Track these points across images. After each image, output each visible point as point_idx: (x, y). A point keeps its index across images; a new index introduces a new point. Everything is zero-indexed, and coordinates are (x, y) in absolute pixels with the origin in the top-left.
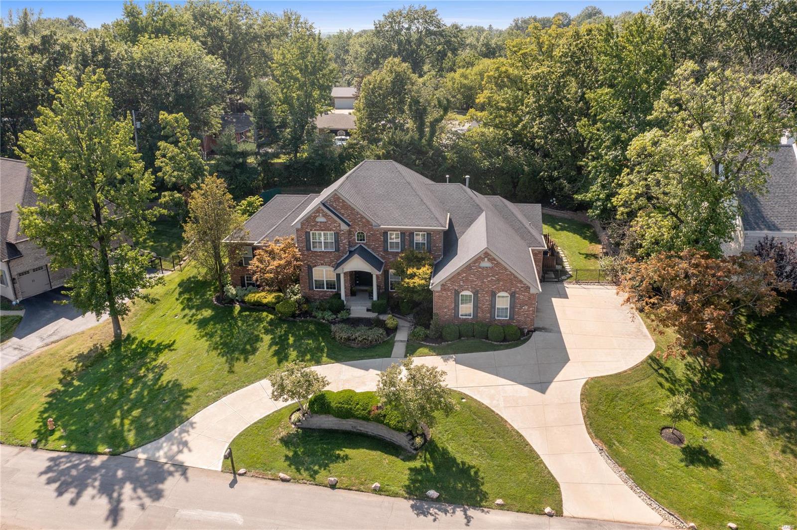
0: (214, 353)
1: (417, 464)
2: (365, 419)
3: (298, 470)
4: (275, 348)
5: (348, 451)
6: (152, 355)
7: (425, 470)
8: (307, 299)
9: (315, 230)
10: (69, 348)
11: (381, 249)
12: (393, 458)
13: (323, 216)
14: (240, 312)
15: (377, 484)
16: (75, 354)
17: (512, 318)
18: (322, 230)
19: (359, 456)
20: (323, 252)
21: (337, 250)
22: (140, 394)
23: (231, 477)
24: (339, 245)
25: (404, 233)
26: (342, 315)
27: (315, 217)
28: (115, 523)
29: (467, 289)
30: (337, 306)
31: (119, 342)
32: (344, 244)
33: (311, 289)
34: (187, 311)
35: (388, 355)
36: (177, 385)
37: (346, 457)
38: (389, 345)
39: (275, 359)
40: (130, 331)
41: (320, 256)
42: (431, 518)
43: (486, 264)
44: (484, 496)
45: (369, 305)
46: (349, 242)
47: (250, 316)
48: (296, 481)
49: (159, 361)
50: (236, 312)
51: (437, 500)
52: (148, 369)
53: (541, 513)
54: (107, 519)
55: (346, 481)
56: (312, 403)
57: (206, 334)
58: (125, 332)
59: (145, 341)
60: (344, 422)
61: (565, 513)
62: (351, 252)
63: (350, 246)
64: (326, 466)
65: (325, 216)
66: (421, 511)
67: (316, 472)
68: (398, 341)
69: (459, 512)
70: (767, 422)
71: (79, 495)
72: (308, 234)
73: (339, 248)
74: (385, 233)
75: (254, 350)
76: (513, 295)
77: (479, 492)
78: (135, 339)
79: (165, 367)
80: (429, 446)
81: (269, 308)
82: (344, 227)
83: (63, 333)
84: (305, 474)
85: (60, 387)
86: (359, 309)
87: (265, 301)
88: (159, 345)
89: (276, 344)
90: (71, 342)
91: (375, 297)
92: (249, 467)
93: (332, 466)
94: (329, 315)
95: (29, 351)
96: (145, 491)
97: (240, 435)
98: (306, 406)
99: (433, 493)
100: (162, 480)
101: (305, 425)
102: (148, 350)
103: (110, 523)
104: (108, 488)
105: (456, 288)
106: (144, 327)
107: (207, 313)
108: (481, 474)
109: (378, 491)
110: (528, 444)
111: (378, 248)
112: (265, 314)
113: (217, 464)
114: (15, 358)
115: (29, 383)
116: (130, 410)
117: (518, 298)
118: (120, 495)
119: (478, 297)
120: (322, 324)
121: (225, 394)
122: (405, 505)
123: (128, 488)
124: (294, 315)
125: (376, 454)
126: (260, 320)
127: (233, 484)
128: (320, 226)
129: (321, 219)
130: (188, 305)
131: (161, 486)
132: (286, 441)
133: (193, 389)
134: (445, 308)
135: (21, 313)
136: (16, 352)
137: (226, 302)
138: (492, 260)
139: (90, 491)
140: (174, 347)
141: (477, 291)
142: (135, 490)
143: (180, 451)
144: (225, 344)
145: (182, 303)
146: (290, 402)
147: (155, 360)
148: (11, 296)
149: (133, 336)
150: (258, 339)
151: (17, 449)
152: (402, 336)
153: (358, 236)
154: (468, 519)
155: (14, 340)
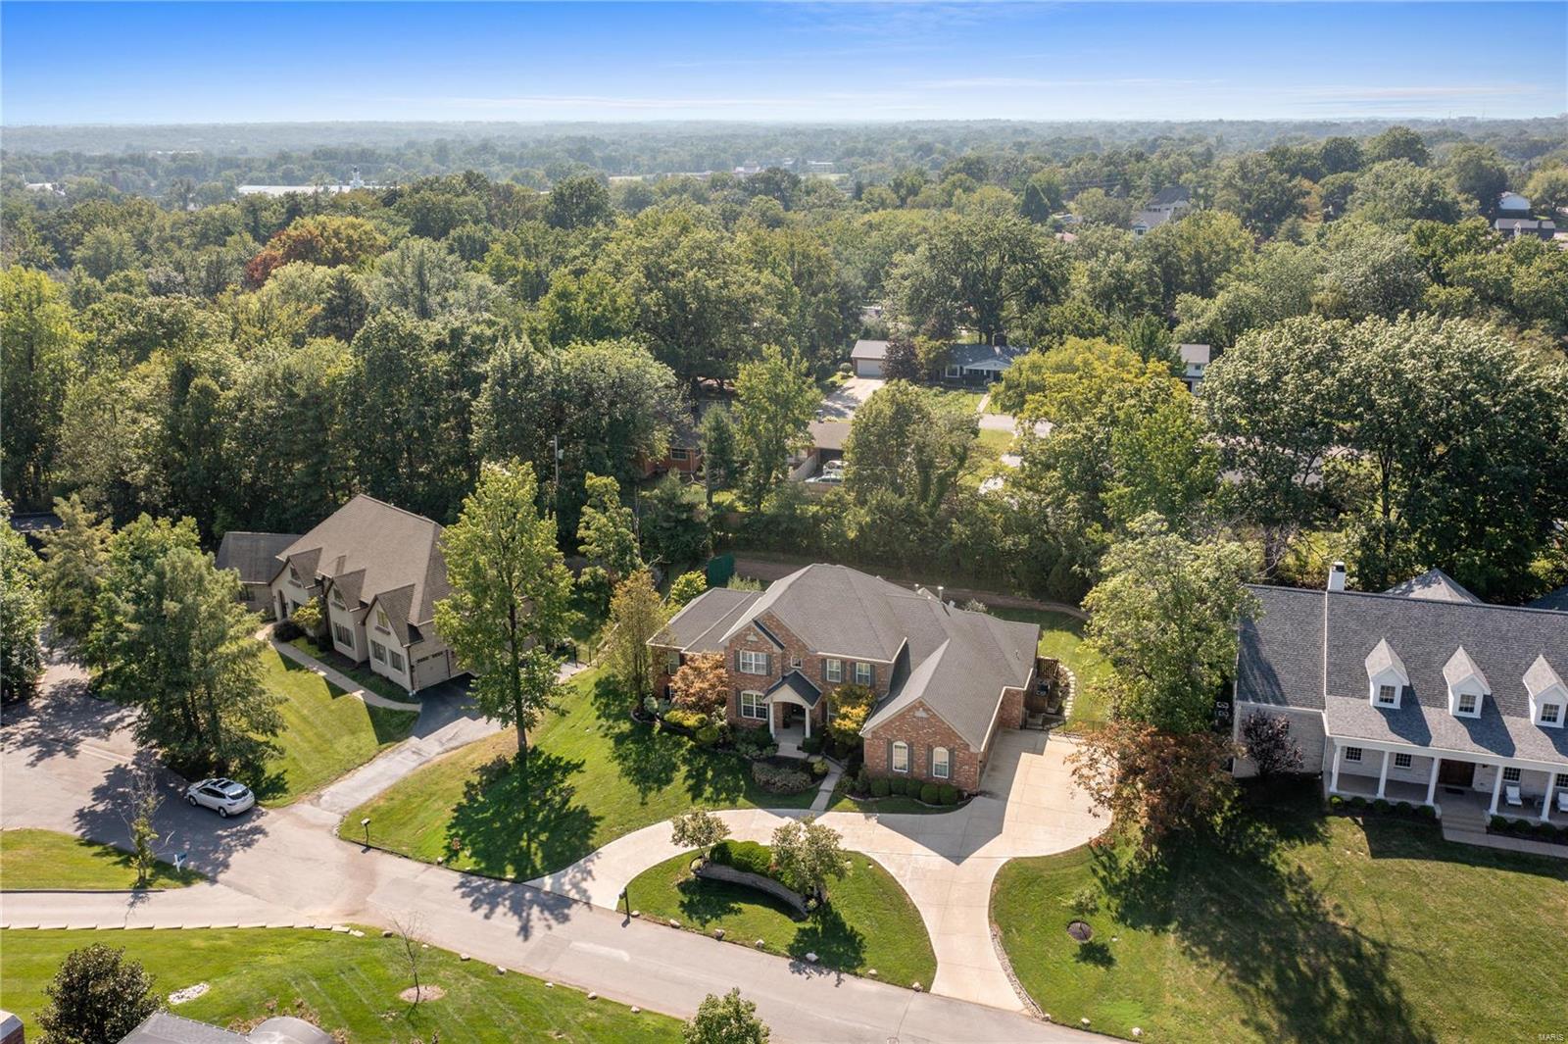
0: (625, 780)
1: (807, 925)
2: (763, 874)
3: (690, 918)
4: (690, 782)
5: (742, 905)
6: (558, 775)
7: (814, 931)
8: (733, 727)
9: (745, 650)
10: (470, 758)
11: (818, 677)
12: (785, 918)
13: (755, 635)
14: (660, 732)
15: (762, 941)
16: (477, 766)
17: (951, 778)
18: (753, 651)
19: (753, 912)
20: (753, 675)
21: (769, 674)
22: (546, 817)
23: (625, 917)
24: (771, 669)
25: (845, 663)
26: (768, 751)
27: (746, 635)
28: (526, 938)
29: (901, 740)
30: (764, 740)
31: (525, 754)
32: (777, 669)
33: (738, 715)
34: (603, 721)
35: (808, 806)
36: (584, 811)
37: (739, 911)
38: (813, 794)
39: (689, 796)
40: (536, 743)
41: (750, 678)
42: (805, 976)
43: (921, 714)
44: (862, 962)
45: (800, 743)
46: (783, 667)
47: (669, 737)
48: (686, 928)
49: (566, 784)
50: (656, 730)
51: (816, 963)
52: (554, 792)
53: (909, 987)
54: (519, 934)
55: (732, 934)
56: (714, 851)
57: (620, 756)
58: (530, 743)
59: (553, 757)
60: (744, 875)
61: (932, 990)
62: (784, 678)
63: (783, 671)
64: (717, 917)
66: (796, 968)
67: (707, 921)
68: (823, 791)
69: (833, 975)
70: (1184, 926)
71: (492, 911)
72: (737, 653)
73: (771, 673)
74: (824, 660)
75: (669, 781)
76: (951, 752)
77: (857, 958)
78: (541, 753)
79: (571, 791)
80: (824, 910)
81: (690, 732)
82: (777, 649)
83: (463, 739)
84: (696, 923)
85: (464, 801)
86: (789, 747)
87: (686, 723)
88: (568, 763)
89: (692, 777)
90: (472, 751)
91: (808, 734)
92: (644, 909)
93: (724, 917)
94: (754, 751)
95: (428, 757)
96: (552, 914)
97: (639, 877)
98: (707, 855)
99: (812, 956)
100: (569, 906)
101: (705, 874)
102: (556, 769)
103: (521, 938)
104: (517, 908)
105: (891, 737)
106: (551, 739)
107: (625, 727)
108: (865, 943)
109: (761, 948)
110: (921, 920)
111: (815, 675)
112: (686, 738)
113: (613, 903)
114: (414, 764)
115: (431, 795)
116: (536, 835)
117: (958, 757)
118: (529, 915)
119: (913, 749)
120: (744, 759)
121: (629, 831)
122: (784, 963)
123: (535, 910)
124: (716, 745)
125: (769, 912)
126: (679, 745)
127: (625, 924)
128: (751, 646)
129: (752, 638)
130: (604, 714)
131: (566, 911)
132: (684, 887)
133: (599, 819)
134: (877, 758)
135: (418, 708)
136: (415, 757)
137: (645, 718)
138: (927, 710)
139: (500, 910)
140: (583, 768)
141: (912, 743)
142: (542, 912)
143: (585, 879)
144: (639, 770)
145: (598, 709)
146: (690, 849)
147: (562, 781)
148: (407, 685)
149: (540, 749)
150: (674, 768)
151: (424, 866)
152: (829, 785)
153: (793, 661)
154: (839, 981)
155: (414, 740)
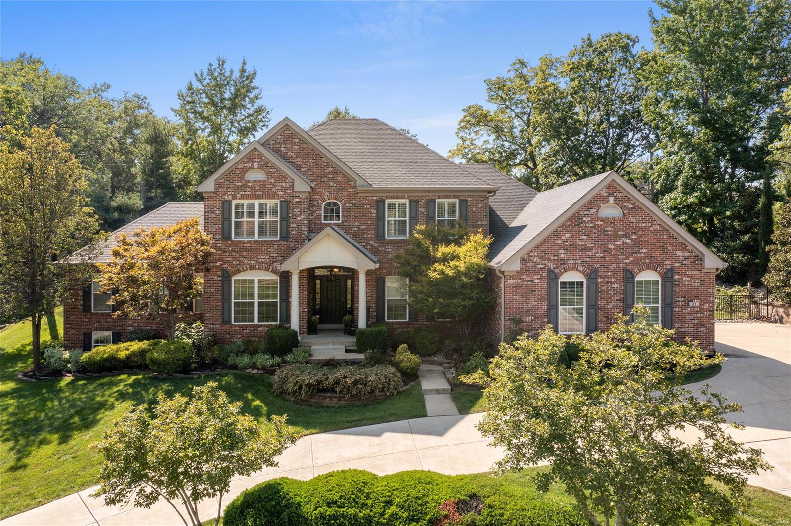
9: (242, 197)
11: (371, 234)
13: (261, 168)
18: (257, 197)
20: (255, 242)
21: (285, 236)
24: (288, 226)
25: (417, 202)
26: (295, 356)
27: (245, 171)
29: (574, 268)
32: (300, 224)
33: (226, 321)
35: (420, 414)
38: (414, 397)
41: (249, 250)
46: (309, 221)
47: (90, 383)
50: (62, 384)
63: (311, 229)
65: (265, 166)
68: (431, 391)
72: (226, 205)
73: (288, 233)
74: (380, 201)
76: (668, 277)
81: (134, 369)
82: (302, 186)
86: (329, 349)
87: (125, 353)
91: (363, 325)
105: (552, 266)
111: (365, 231)
117: (680, 282)
119: (596, 284)
128: (252, 188)
129: (255, 174)
134: (528, 312)
138: (622, 200)
141: (596, 271)
152: (435, 383)
153: (326, 211)
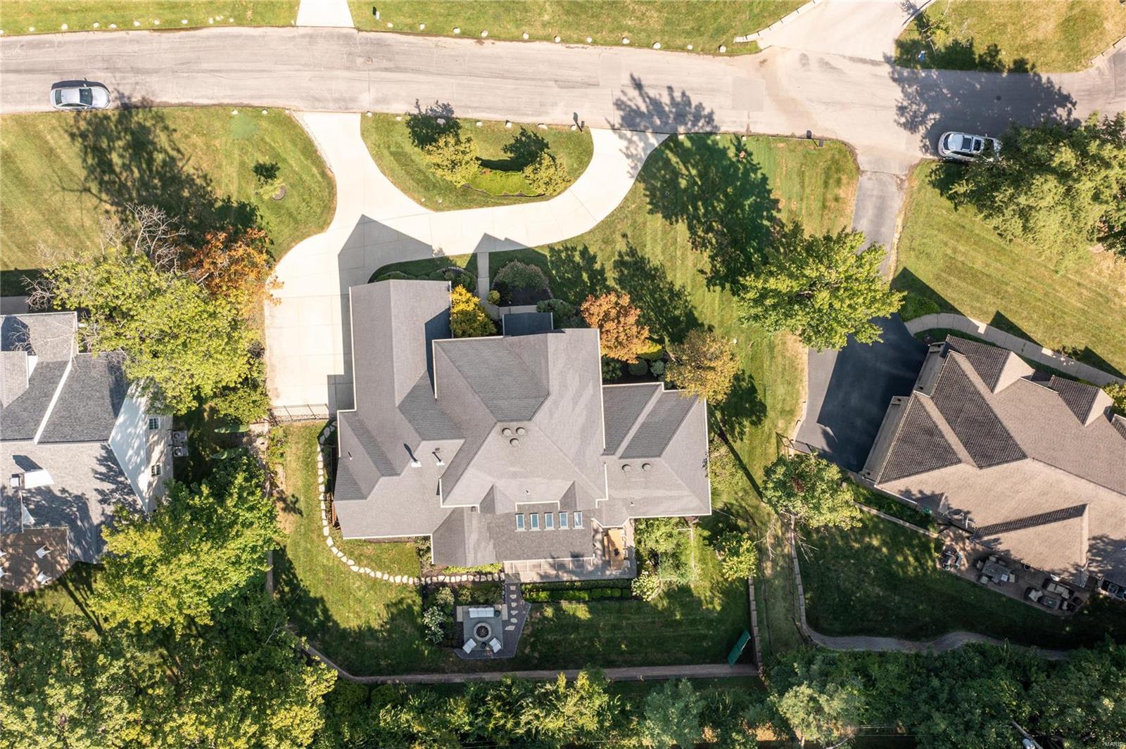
3: (536, 136)
23: (580, 123)
39: (591, 252)
42: (440, 103)
44: (408, 124)
48: (535, 125)
51: (437, 118)
53: (374, 114)
61: (359, 115)
64: (518, 141)
66: (446, 107)
67: (522, 134)
69: (423, 111)
71: (671, 96)
75: (617, 267)
77: (412, 128)
92: (570, 134)
96: (631, 108)
99: (441, 121)
100: (623, 119)
103: (636, 78)
104: (657, 106)
108: (411, 140)
113: (596, 134)
118: (645, 101)
122: (458, 113)
127: (576, 117)
131: (622, 113)
139: (666, 101)
142: (638, 107)
143: (627, 149)
154: (418, 106)
